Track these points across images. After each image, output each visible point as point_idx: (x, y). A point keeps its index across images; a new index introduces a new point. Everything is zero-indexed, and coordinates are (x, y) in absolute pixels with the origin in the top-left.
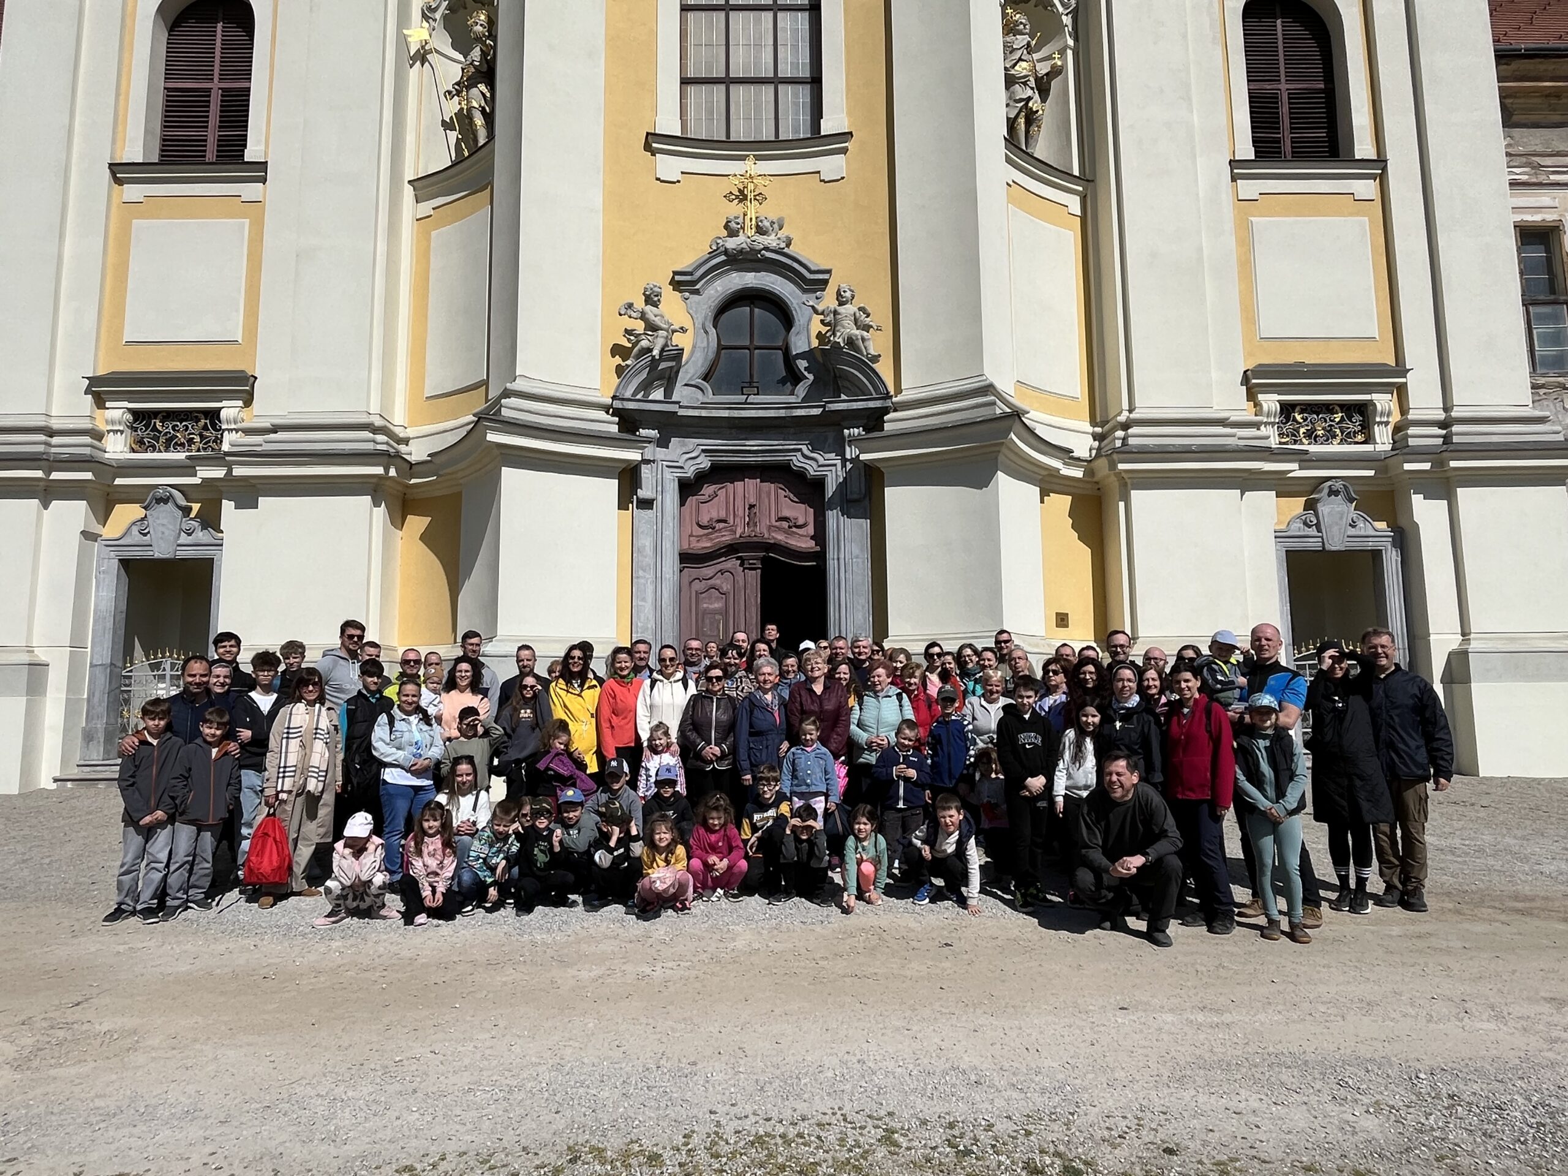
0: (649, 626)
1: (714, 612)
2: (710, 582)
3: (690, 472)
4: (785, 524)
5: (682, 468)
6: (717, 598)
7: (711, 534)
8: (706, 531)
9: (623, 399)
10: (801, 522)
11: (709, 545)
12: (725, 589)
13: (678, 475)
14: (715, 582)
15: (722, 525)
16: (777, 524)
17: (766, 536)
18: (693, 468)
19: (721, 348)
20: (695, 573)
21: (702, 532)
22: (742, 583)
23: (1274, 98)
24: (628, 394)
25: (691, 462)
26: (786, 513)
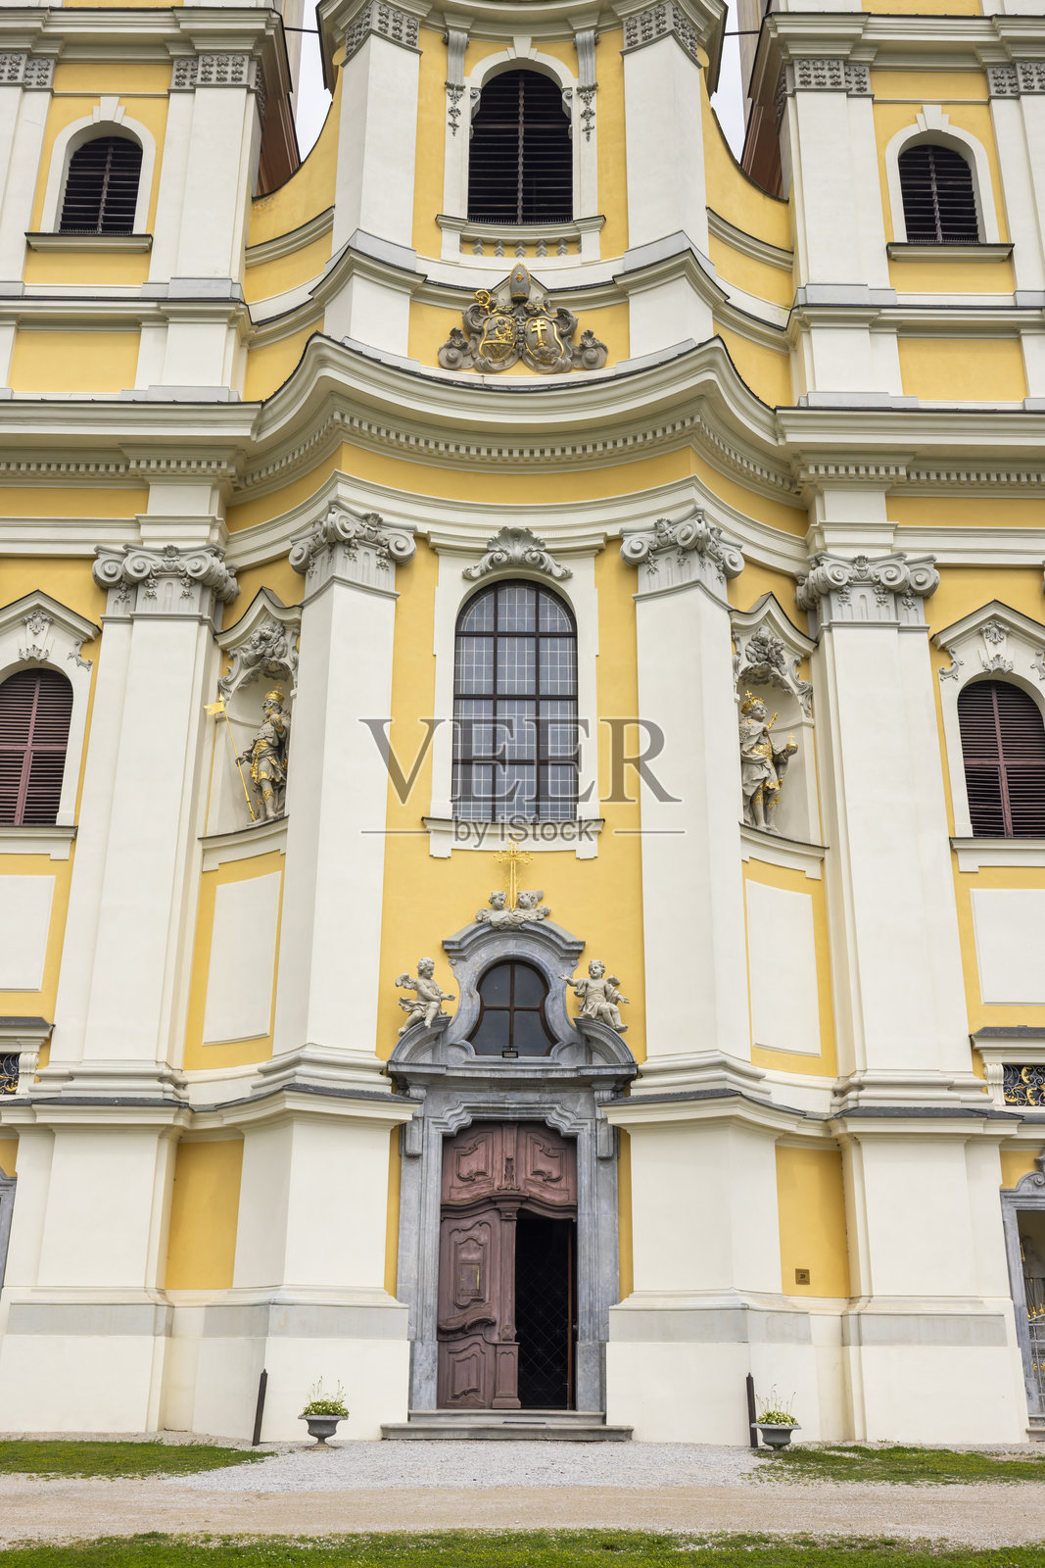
0: (412, 1276)
1: (472, 1263)
2: (470, 1233)
3: (453, 1127)
4: (540, 1178)
5: (446, 1124)
6: (475, 1248)
7: (470, 1186)
8: (466, 1184)
9: (398, 1064)
10: (555, 1175)
11: (468, 1196)
12: (482, 1240)
13: (443, 1130)
14: (474, 1233)
15: (480, 1178)
16: (533, 1178)
17: (522, 1188)
18: (456, 1124)
19: (483, 1009)
20: (455, 1224)
21: (461, 1184)
22: (498, 1234)
23: (993, 775)
24: (402, 1058)
25: (455, 1119)
26: (541, 1167)
